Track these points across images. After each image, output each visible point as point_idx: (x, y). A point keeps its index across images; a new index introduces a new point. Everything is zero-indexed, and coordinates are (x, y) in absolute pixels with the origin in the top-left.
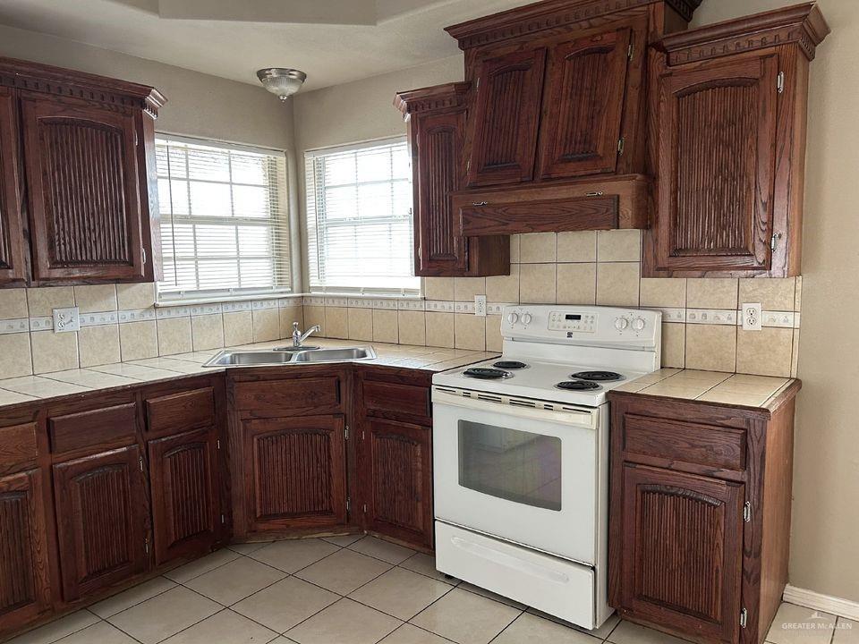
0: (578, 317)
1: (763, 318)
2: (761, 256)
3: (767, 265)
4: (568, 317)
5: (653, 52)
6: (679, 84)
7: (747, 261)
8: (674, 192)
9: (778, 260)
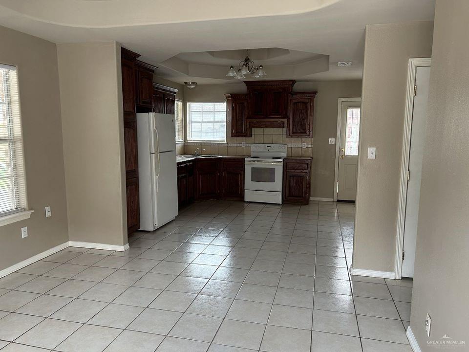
0: (270, 146)
1: (306, 146)
2: (308, 134)
3: (309, 135)
4: (268, 146)
5: (289, 94)
6: (294, 101)
7: (306, 135)
8: (293, 122)
9: (311, 135)
